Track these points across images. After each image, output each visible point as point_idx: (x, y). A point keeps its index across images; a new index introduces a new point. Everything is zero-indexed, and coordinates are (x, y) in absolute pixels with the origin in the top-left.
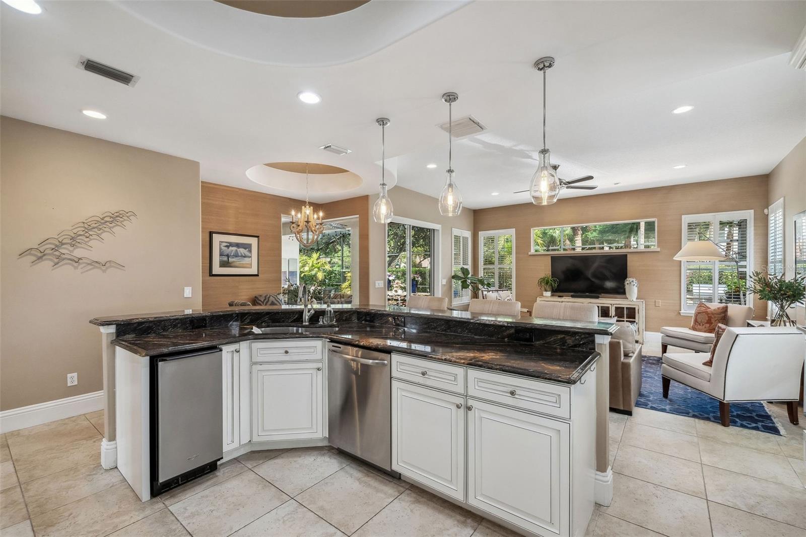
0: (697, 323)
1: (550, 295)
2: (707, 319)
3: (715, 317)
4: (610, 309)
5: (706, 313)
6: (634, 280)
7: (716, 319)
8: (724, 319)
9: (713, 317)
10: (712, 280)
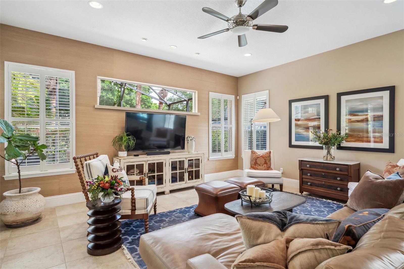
0: (257, 165)
1: (126, 155)
4: (185, 162)
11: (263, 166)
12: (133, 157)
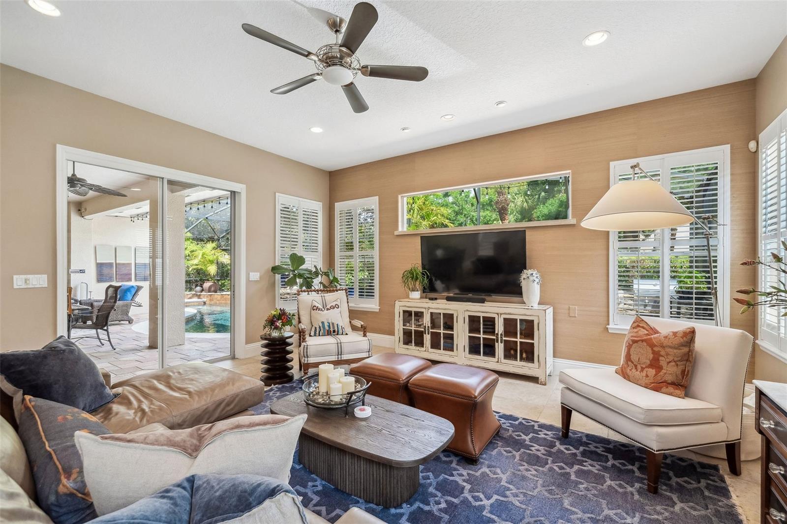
0: (630, 363)
1: (419, 297)
2: (651, 356)
3: (667, 354)
4: (496, 322)
5: (650, 344)
6: (534, 273)
7: (671, 358)
8: (687, 360)
9: (663, 353)
10: (658, 272)
11: (644, 374)
12: (427, 300)
